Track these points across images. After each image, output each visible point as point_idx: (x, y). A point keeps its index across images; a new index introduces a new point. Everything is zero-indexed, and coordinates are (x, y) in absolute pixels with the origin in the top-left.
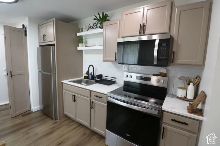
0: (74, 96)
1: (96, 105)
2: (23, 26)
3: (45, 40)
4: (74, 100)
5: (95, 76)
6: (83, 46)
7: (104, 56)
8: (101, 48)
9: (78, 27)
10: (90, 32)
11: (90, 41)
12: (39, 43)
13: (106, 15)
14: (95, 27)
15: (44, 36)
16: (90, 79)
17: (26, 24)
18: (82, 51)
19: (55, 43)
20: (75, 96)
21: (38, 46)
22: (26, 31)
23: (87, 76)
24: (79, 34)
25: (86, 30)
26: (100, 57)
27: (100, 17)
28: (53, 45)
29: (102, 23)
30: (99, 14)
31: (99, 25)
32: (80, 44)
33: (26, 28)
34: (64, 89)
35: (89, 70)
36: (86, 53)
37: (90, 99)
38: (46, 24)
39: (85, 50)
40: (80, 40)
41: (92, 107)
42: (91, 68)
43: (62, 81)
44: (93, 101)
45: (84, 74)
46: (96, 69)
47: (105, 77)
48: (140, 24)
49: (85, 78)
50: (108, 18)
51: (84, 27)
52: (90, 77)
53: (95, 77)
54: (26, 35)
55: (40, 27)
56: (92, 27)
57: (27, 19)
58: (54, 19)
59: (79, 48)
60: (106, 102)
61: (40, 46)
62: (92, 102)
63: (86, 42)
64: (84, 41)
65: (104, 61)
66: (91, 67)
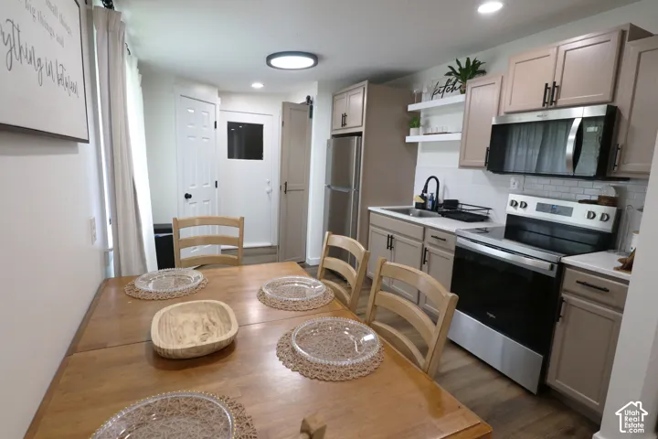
0: (390, 238)
1: (434, 257)
2: (308, 98)
3: (344, 124)
4: (390, 246)
5: (441, 201)
6: (419, 134)
7: (463, 156)
8: (457, 137)
9: (412, 92)
10: (438, 102)
11: (436, 123)
12: (332, 130)
13: (475, 61)
14: (448, 88)
15: (344, 116)
16: (428, 210)
17: (314, 95)
18: (415, 145)
19: (362, 129)
20: (392, 237)
21: (329, 137)
22: (311, 108)
23: (423, 201)
24: (411, 108)
25: (429, 96)
26: (454, 158)
27: (461, 69)
28: (359, 134)
29: (464, 80)
30: (458, 63)
31: (458, 85)
32: (412, 130)
33: (312, 102)
34: (373, 225)
35: (426, 187)
36: (424, 150)
37: (423, 245)
38: (350, 93)
39: (424, 143)
40: (414, 120)
41: (425, 261)
42: (432, 184)
43: (370, 208)
44: (428, 247)
45: (417, 198)
46: (445, 187)
47: (464, 207)
48: (547, 85)
49: (418, 206)
50: (481, 68)
51: (425, 91)
52: (429, 204)
53: (441, 205)
54: (311, 116)
55: (336, 98)
56: (442, 89)
57: (316, 84)
58: (366, 83)
59: (408, 139)
60: (454, 249)
61: (333, 136)
62: (426, 250)
63: (427, 124)
64: (422, 122)
65: (462, 167)
66: (433, 180)
